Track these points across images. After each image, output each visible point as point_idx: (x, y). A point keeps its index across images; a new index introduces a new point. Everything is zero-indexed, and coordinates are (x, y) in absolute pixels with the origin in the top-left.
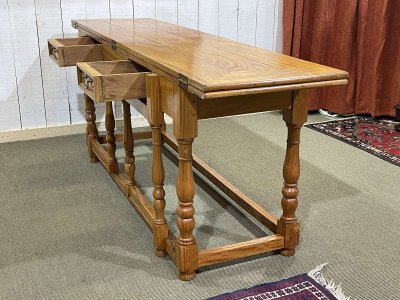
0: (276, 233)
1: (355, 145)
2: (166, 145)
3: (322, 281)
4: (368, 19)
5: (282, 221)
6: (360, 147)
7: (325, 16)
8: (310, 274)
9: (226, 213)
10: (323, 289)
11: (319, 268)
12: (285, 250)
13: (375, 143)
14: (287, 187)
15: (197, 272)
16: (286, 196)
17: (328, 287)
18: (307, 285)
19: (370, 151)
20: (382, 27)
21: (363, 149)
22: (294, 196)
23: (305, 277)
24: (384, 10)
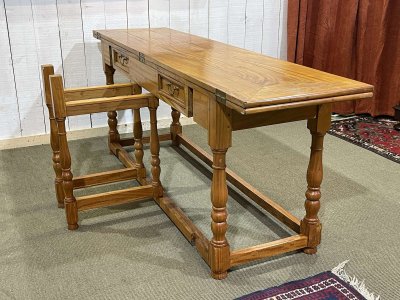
0: (299, 233)
1: (359, 144)
2: (182, 146)
3: (345, 277)
4: (367, 25)
5: (305, 222)
6: (364, 147)
7: (327, 23)
8: (334, 271)
9: (248, 213)
10: (347, 285)
11: (341, 265)
12: (308, 249)
13: (377, 142)
14: (310, 190)
15: (229, 271)
16: (309, 199)
17: (352, 283)
18: (333, 282)
19: (373, 150)
20: (381, 33)
21: (366, 148)
22: (317, 199)
23: (329, 274)
24: (383, 16)
